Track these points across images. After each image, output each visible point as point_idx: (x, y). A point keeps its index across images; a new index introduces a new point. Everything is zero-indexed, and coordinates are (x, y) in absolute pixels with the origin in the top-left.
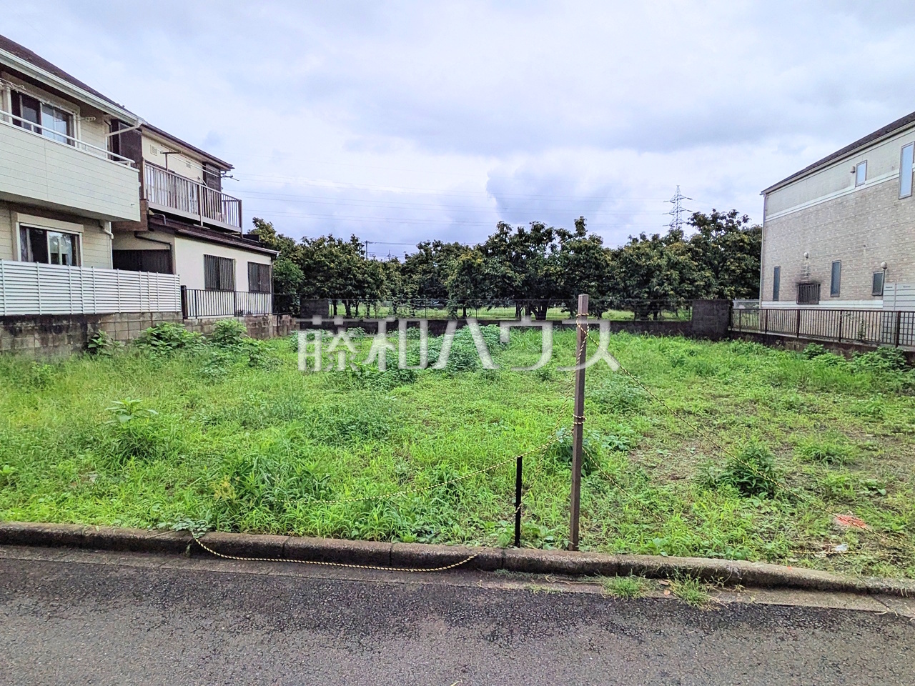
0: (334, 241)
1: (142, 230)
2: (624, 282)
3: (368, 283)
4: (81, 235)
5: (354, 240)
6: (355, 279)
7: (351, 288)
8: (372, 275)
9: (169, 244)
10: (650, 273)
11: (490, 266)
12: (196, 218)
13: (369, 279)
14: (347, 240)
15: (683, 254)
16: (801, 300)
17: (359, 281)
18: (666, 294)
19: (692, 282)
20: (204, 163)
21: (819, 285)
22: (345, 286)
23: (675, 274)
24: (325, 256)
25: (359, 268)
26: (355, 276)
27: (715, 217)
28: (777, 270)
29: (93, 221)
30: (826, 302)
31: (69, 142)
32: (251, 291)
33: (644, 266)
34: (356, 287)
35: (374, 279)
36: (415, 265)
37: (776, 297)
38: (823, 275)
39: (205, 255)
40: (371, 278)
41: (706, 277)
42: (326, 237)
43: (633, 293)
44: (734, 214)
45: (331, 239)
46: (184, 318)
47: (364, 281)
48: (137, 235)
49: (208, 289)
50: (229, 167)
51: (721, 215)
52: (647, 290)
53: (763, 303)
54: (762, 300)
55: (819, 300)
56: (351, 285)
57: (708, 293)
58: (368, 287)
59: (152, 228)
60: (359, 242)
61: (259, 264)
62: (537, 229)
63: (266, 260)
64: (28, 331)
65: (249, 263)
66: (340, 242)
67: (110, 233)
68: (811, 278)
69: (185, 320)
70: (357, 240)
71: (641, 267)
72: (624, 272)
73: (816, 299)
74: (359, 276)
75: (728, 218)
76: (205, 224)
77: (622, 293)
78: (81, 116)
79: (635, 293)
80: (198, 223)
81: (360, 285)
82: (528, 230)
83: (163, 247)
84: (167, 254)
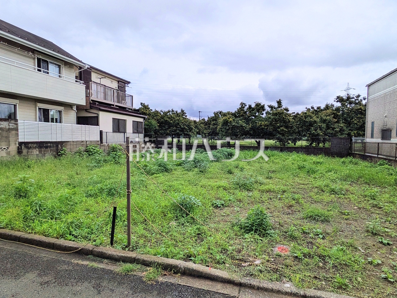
0: (174, 111)
1: (87, 108)
2: (298, 129)
3: (186, 129)
4: (63, 111)
5: (182, 111)
6: (181, 128)
7: (178, 131)
8: (188, 126)
9: (97, 114)
10: (311, 124)
11: (236, 122)
12: (112, 103)
13: (186, 128)
14: (179, 111)
15: (329, 115)
16: (383, 138)
17: (182, 128)
18: (318, 135)
19: (333, 129)
20: (118, 82)
21: (391, 131)
22: (176, 130)
23: (324, 125)
24: (169, 118)
25: (182, 123)
26: (180, 126)
27: (349, 98)
28: (373, 123)
29: (68, 106)
30: (394, 139)
31: (60, 76)
32: (134, 133)
33: (308, 121)
34: (181, 131)
35: (188, 128)
36: (210, 121)
37: (372, 137)
38: (393, 126)
39: (113, 118)
40: (187, 127)
41: (341, 127)
42: (171, 110)
43: (302, 134)
44: (359, 96)
45: (173, 111)
46: (101, 143)
47: (184, 128)
48: (86, 110)
49: (114, 131)
50: (129, 83)
51: (352, 97)
52: (309, 133)
53: (367, 139)
54: (366, 138)
55: (391, 138)
56: (178, 130)
57: (342, 134)
58: (186, 131)
59: (91, 108)
60: (185, 112)
61: (137, 122)
62: (258, 105)
63: (141, 120)
64: (34, 147)
65: (133, 121)
66: (176, 112)
67: (76, 110)
68: (387, 127)
69: (101, 144)
70: (184, 111)
71: (307, 122)
72: (299, 124)
73: (389, 138)
74: (182, 126)
75: (355, 98)
76: (116, 106)
77: (297, 134)
78: (65, 65)
79: (303, 134)
80: (113, 105)
81: (182, 130)
82: (253, 106)
83: (96, 115)
84: (97, 118)
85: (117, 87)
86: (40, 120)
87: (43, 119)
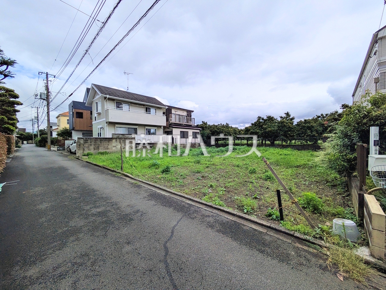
1: (168, 127)
4: (157, 129)
20: (187, 112)
29: (159, 127)
39: (181, 131)
49: (181, 138)
50: (193, 111)
61: (196, 132)
65: (193, 132)
67: (163, 128)
78: (158, 109)
80: (183, 124)
82: (265, 118)
83: (171, 130)
84: (172, 131)
85: (186, 115)
86: (147, 134)
87: (148, 133)
